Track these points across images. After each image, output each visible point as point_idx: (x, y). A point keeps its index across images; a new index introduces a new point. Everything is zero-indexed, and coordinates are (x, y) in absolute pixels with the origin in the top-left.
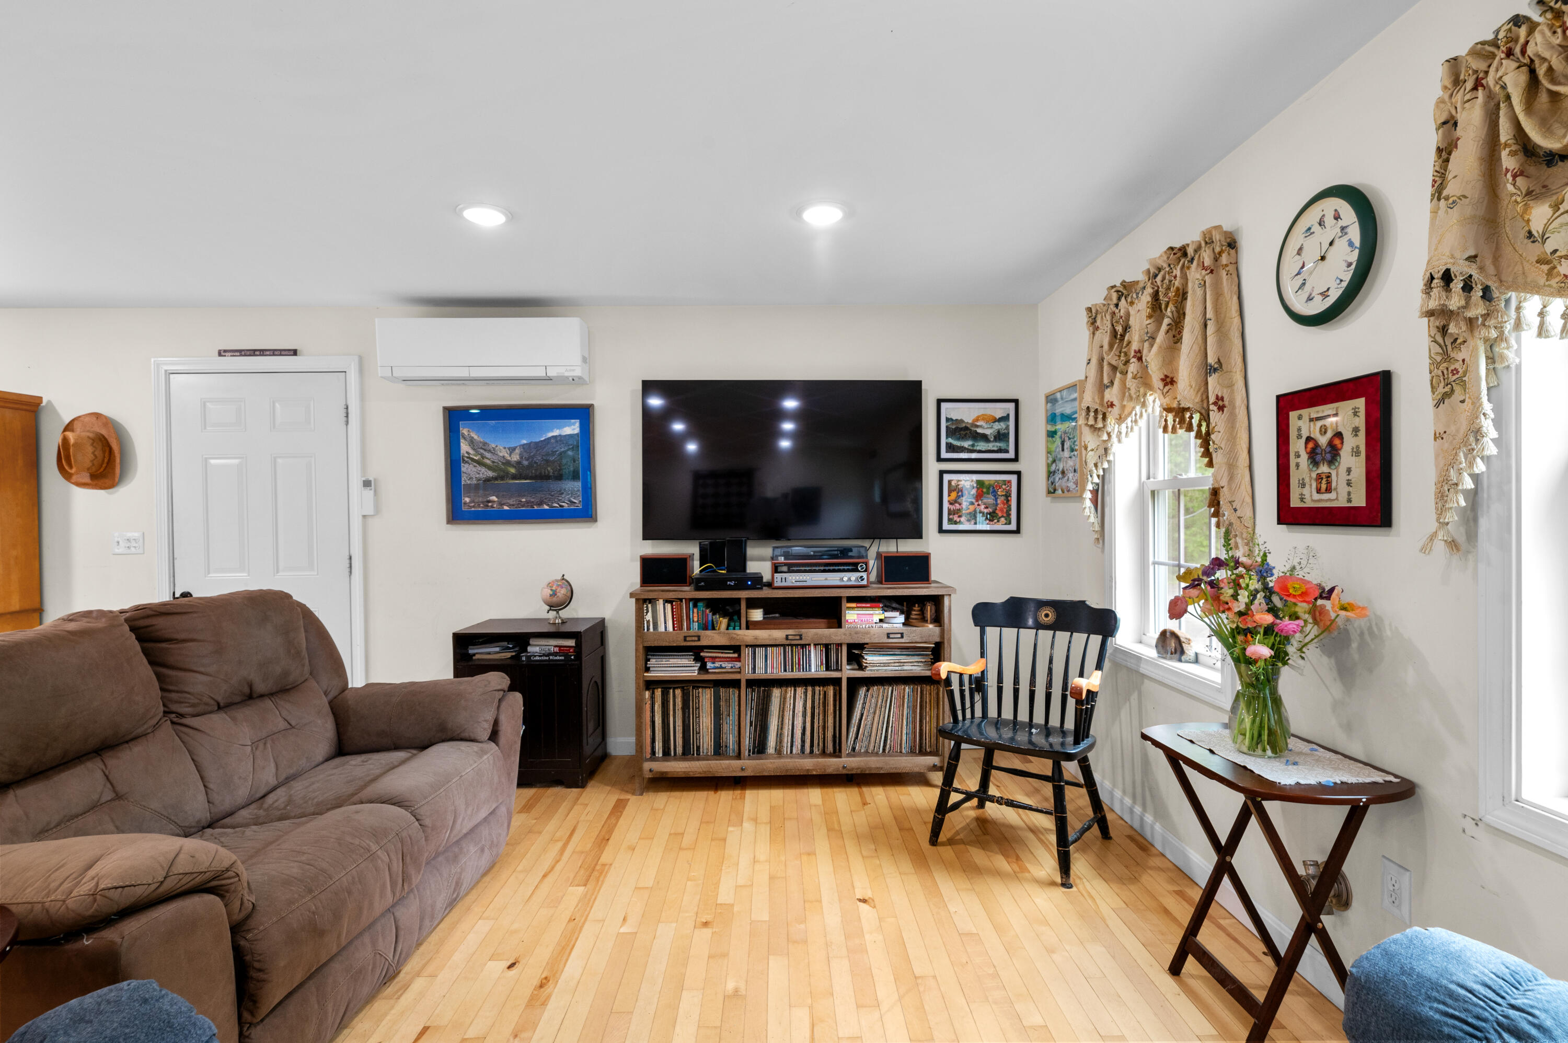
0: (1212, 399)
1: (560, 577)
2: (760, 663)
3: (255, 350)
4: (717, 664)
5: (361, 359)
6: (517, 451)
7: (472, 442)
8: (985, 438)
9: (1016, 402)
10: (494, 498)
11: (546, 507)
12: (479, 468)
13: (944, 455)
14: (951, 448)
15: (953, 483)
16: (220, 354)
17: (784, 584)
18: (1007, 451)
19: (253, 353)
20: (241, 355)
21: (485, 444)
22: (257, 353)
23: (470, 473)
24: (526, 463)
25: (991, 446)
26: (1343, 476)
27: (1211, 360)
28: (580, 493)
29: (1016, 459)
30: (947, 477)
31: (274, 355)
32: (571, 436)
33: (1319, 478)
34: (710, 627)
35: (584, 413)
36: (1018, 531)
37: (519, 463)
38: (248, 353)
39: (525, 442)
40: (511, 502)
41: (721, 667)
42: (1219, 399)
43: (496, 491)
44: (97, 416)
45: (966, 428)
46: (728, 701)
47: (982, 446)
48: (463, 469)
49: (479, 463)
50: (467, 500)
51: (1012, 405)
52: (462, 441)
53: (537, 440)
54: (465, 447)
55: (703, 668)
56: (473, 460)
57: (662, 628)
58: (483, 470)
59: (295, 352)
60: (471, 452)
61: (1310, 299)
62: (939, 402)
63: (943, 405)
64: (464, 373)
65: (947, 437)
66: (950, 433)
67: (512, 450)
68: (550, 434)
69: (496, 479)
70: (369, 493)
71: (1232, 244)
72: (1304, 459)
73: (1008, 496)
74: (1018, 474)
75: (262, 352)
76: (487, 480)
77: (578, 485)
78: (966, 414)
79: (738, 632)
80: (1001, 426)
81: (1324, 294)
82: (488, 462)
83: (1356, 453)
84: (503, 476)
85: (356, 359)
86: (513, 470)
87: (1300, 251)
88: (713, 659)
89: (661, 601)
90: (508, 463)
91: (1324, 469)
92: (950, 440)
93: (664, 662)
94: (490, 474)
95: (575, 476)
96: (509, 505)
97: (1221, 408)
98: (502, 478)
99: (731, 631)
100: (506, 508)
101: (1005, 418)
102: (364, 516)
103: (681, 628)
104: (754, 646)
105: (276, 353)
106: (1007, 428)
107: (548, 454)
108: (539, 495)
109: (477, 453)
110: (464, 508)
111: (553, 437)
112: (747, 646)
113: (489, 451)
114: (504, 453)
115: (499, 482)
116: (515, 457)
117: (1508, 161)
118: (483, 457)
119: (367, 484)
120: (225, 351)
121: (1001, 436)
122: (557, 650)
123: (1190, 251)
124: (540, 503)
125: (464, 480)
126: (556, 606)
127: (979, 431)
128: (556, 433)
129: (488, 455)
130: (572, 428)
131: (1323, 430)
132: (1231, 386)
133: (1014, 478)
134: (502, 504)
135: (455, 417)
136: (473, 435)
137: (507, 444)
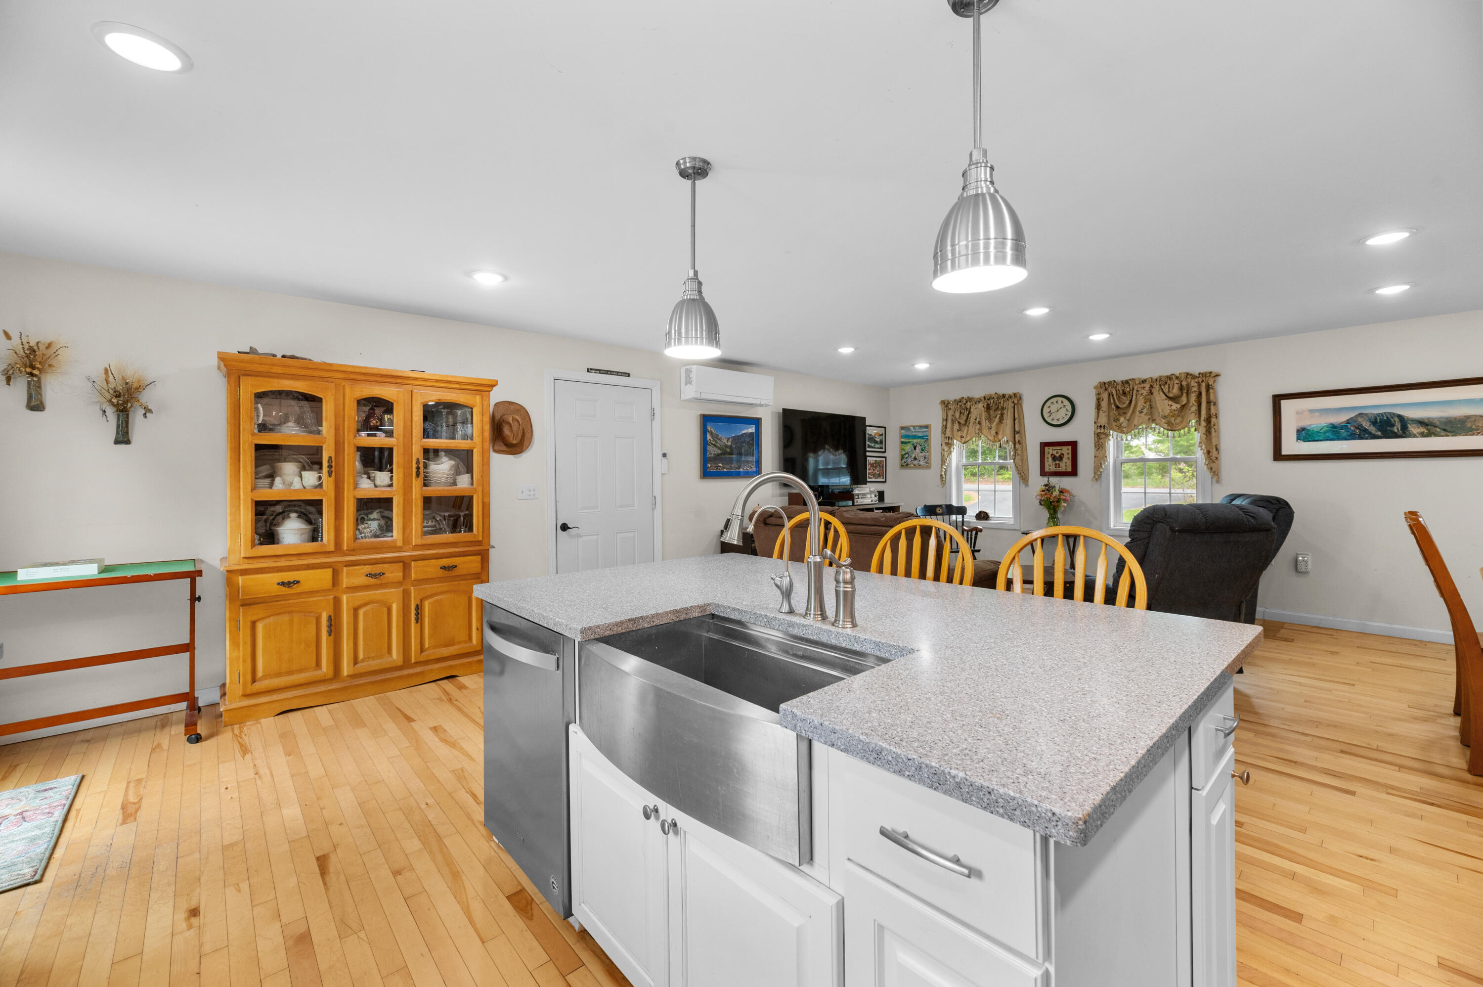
0: (1017, 441)
3: (608, 371)
5: (662, 383)
6: (730, 440)
7: (712, 434)
8: (878, 442)
9: (885, 428)
10: (721, 465)
11: (741, 470)
12: (714, 448)
13: (867, 449)
14: (869, 446)
16: (588, 371)
18: (882, 448)
19: (607, 372)
20: (600, 373)
21: (717, 435)
22: (609, 373)
23: (711, 451)
24: (734, 446)
25: (877, 446)
26: (1064, 464)
27: (1017, 429)
28: (755, 462)
29: (885, 452)
31: (618, 375)
32: (752, 434)
33: (1056, 464)
35: (757, 422)
36: (885, 482)
37: (731, 446)
38: (604, 372)
39: (733, 435)
40: (727, 467)
42: (1019, 441)
43: (721, 461)
45: (875, 438)
48: (708, 449)
49: (715, 446)
50: (709, 465)
52: (708, 433)
53: (738, 434)
54: (709, 437)
56: (712, 444)
58: (716, 449)
59: (628, 375)
60: (712, 439)
61: (1053, 420)
62: (870, 427)
63: (867, 428)
65: (868, 441)
67: (728, 439)
68: (744, 432)
69: (721, 454)
70: (664, 460)
71: (1020, 398)
72: (1050, 459)
73: (883, 467)
74: (885, 457)
75: (611, 373)
76: (718, 455)
77: (755, 458)
78: (875, 432)
80: (881, 437)
81: (1058, 420)
82: (718, 445)
83: (1068, 458)
84: (725, 453)
85: (659, 383)
86: (728, 450)
87: (1049, 407)
90: (726, 446)
91: (1058, 462)
92: (869, 443)
94: (719, 452)
95: (753, 454)
97: (1020, 444)
100: (725, 470)
101: (882, 435)
102: (662, 474)
105: (619, 374)
106: (883, 438)
107: (742, 442)
108: (738, 464)
109: (714, 440)
110: (708, 470)
113: (719, 439)
114: (725, 441)
115: (723, 456)
116: (729, 443)
117: (1113, 407)
118: (716, 442)
119: (664, 455)
120: (591, 369)
121: (881, 442)
123: (1007, 397)
124: (738, 468)
125: (709, 455)
127: (878, 439)
128: (746, 431)
129: (718, 441)
131: (1057, 453)
132: (1024, 438)
133: (884, 459)
134: (724, 468)
135: (706, 420)
136: (712, 430)
137: (726, 436)
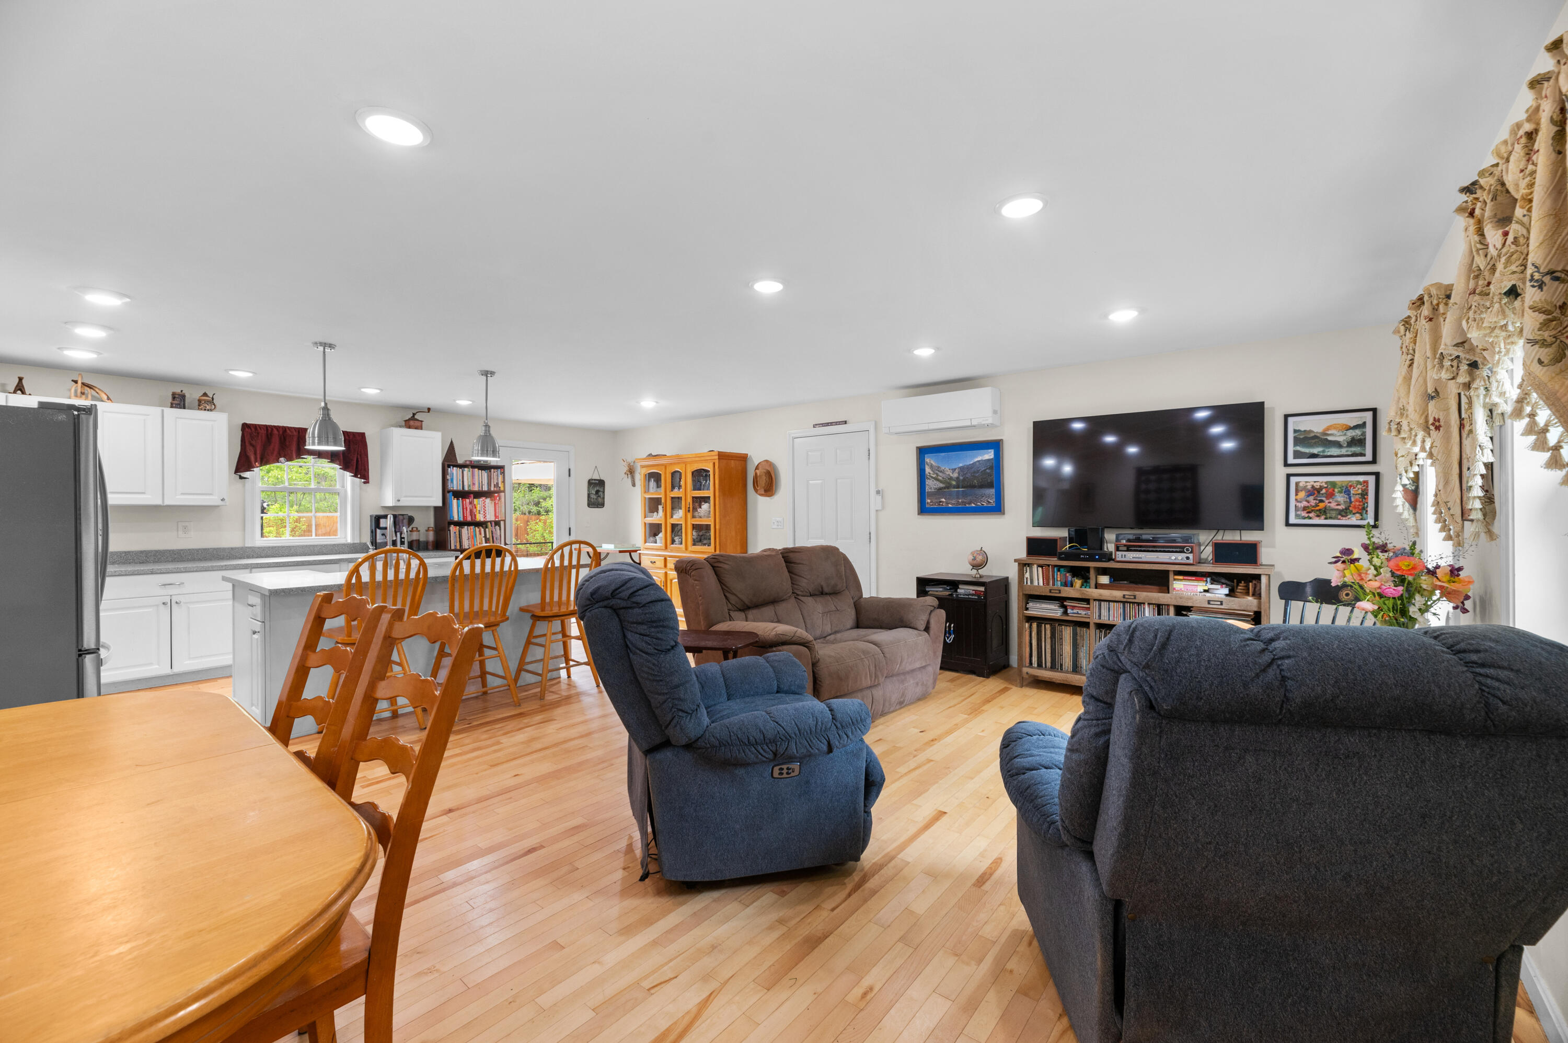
0: (1431, 421)
1: (979, 549)
2: (1104, 612)
4: (1075, 611)
5: (876, 423)
6: (957, 471)
7: (931, 467)
8: (1338, 444)
9: (1374, 410)
10: (943, 500)
11: (973, 505)
12: (935, 482)
13: (1291, 460)
14: (1297, 455)
15: (1301, 484)
16: (814, 427)
17: (1124, 559)
18: (1363, 455)
19: (827, 424)
20: (822, 427)
21: (939, 467)
23: (931, 485)
24: (961, 478)
25: (1344, 451)
28: (994, 496)
29: (1374, 462)
30: (1293, 480)
31: (836, 425)
32: (989, 460)
34: (1069, 585)
35: (996, 445)
36: (1375, 525)
37: (958, 478)
39: (961, 465)
40: (953, 502)
41: (1078, 613)
44: (767, 461)
45: (1316, 437)
46: (1082, 637)
47: (1334, 451)
48: (927, 483)
49: (936, 479)
50: (929, 501)
51: (1370, 414)
52: (926, 466)
53: (968, 463)
54: (928, 470)
55: (1065, 613)
56: (932, 477)
57: (1036, 583)
58: (938, 483)
59: (845, 422)
60: (931, 472)
62: (1286, 417)
63: (1290, 419)
64: (926, 427)
65: (1295, 444)
66: (1297, 441)
67: (954, 470)
68: (976, 460)
69: (945, 488)
70: (879, 498)
73: (1364, 494)
74: (1377, 474)
75: (831, 424)
76: (940, 489)
77: (992, 491)
78: (1316, 425)
79: (1088, 589)
80: (1356, 433)
82: (940, 478)
84: (949, 486)
85: (874, 423)
86: (954, 483)
88: (1073, 607)
89: (1035, 566)
90: (951, 478)
92: (1298, 448)
93: (1038, 605)
94: (942, 485)
95: (990, 485)
96: (952, 504)
98: (948, 488)
99: (1083, 589)
100: (950, 506)
101: (1361, 426)
102: (877, 511)
103: (1048, 584)
104: (1100, 601)
105: (837, 423)
106: (1364, 434)
107: (974, 472)
108: (969, 498)
109: (934, 473)
110: (927, 506)
111: (978, 461)
112: (1095, 600)
113: (941, 472)
114: (949, 473)
115: (946, 490)
116: (955, 475)
118: (937, 474)
119: (878, 492)
120: (816, 425)
121: (1353, 442)
122: (974, 592)
124: (970, 503)
125: (927, 489)
126: (977, 566)
127: (1330, 438)
128: (979, 458)
129: (940, 474)
130: (989, 455)
132: (1447, 410)
133: (1372, 479)
134: (947, 503)
135: (922, 452)
136: (932, 462)
137: (951, 467)
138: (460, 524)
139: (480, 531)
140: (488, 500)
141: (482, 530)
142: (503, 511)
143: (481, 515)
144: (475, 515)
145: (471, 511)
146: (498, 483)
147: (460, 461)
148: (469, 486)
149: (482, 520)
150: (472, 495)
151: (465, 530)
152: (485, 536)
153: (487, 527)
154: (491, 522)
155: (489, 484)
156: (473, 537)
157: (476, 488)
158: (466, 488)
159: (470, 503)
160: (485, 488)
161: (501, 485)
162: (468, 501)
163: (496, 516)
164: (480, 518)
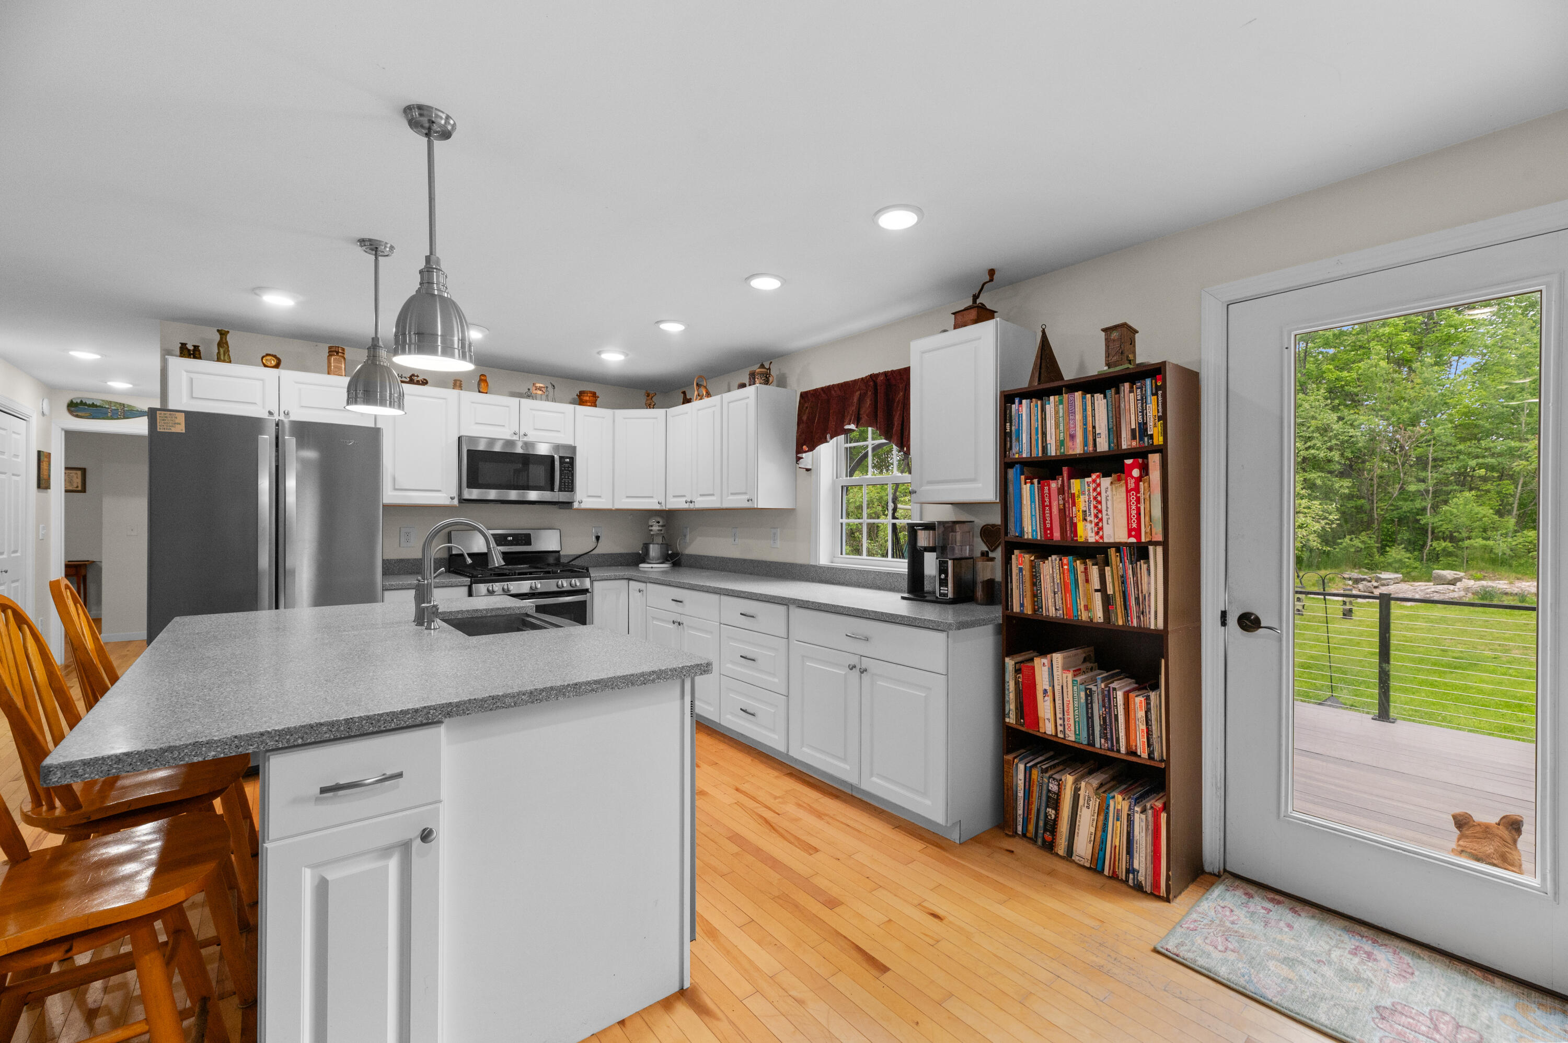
138: (1042, 550)
139: (1086, 571)
140: (1106, 482)
141: (1094, 571)
142: (1157, 512)
143: (1089, 526)
144: (1075, 525)
145: (1063, 512)
146: (1143, 427)
147: (1069, 373)
148: (1061, 443)
149: (1092, 538)
150: (1065, 470)
151: (1050, 568)
152: (1103, 589)
153: (1107, 563)
154: (1118, 547)
155: (1115, 431)
156: (1068, 587)
157: (1077, 448)
158: (1052, 451)
159: (1061, 491)
160: (1103, 445)
161: (1154, 429)
162: (1054, 485)
163: (1135, 531)
164: (1086, 533)
